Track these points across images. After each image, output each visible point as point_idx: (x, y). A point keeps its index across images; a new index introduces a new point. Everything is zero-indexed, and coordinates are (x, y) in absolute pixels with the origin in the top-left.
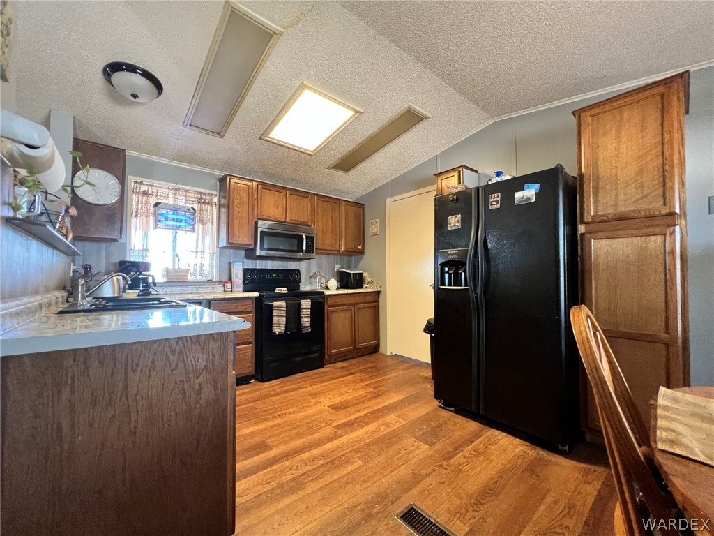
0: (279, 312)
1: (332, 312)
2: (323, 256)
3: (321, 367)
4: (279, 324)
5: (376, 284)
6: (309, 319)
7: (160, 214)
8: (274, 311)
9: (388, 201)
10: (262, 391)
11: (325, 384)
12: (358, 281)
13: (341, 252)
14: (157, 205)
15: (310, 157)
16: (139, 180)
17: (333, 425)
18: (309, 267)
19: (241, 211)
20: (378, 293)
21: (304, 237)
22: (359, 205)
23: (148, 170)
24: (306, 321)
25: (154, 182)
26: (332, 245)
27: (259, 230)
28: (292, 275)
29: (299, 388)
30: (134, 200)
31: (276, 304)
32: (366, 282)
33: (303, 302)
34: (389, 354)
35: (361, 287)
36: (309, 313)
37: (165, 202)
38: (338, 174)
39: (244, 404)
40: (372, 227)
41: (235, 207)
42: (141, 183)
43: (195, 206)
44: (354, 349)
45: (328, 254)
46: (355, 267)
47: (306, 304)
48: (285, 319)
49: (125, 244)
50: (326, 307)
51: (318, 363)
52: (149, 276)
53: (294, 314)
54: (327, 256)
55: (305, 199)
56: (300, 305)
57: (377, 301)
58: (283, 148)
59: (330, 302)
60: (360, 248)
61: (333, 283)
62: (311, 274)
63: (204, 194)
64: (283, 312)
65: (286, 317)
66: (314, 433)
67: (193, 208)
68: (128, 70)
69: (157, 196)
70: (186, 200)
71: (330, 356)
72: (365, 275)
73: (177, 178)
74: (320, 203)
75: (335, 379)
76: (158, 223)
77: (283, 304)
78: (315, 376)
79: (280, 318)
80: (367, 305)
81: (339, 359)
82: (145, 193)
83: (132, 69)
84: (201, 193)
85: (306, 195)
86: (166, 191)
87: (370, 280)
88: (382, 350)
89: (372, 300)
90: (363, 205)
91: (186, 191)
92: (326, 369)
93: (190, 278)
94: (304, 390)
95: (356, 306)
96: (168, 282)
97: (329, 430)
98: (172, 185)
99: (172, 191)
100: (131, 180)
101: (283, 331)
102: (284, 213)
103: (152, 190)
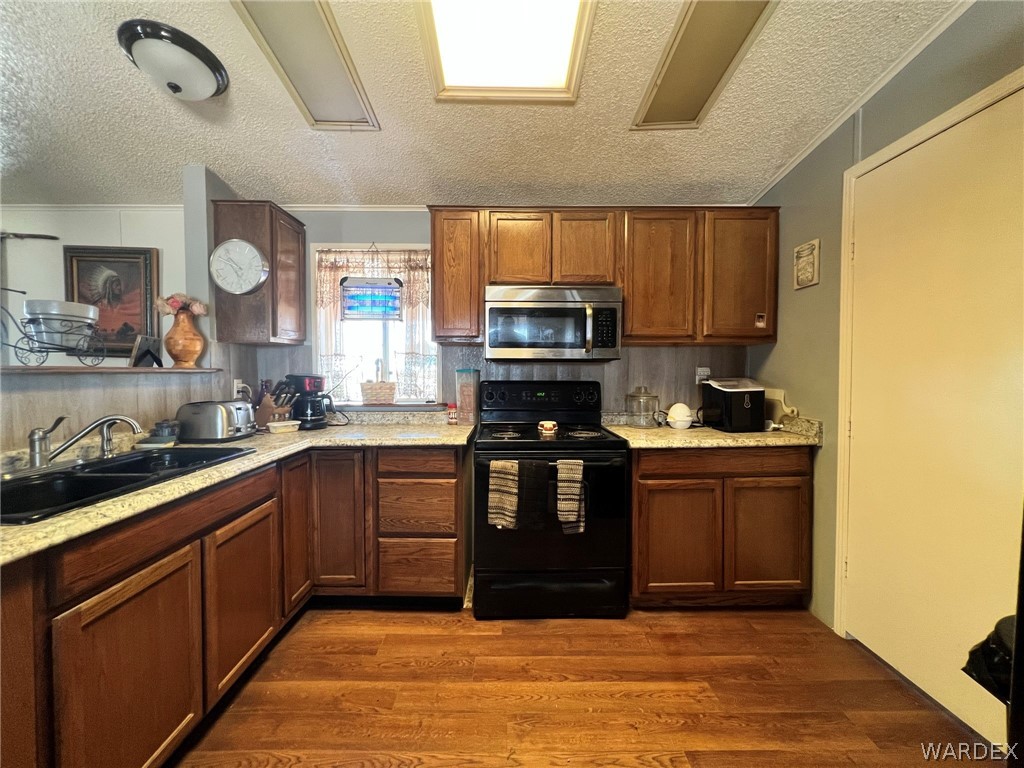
0: (503, 482)
1: (652, 491)
2: (664, 351)
3: (620, 614)
4: (504, 508)
5: (806, 425)
6: (574, 505)
7: (352, 297)
8: (491, 481)
9: (850, 177)
11: (588, 685)
12: (756, 413)
13: (700, 339)
14: (344, 280)
16: (325, 246)
18: (626, 376)
19: (458, 271)
20: (812, 451)
21: (589, 312)
22: (764, 217)
23: (338, 229)
24: (568, 508)
25: (343, 246)
26: (672, 325)
27: (488, 306)
29: (523, 674)
30: (322, 284)
31: (495, 464)
32: (779, 414)
33: (561, 464)
35: (759, 426)
36: (577, 491)
37: (360, 275)
40: (800, 264)
41: (446, 267)
42: (329, 251)
43: (402, 277)
44: (720, 588)
45: (675, 345)
46: (754, 378)
47: (570, 470)
48: (514, 499)
49: (310, 348)
50: (637, 480)
51: (616, 606)
52: (324, 397)
53: (538, 489)
54: (674, 349)
55: (598, 224)
56: (555, 470)
57: (808, 474)
59: (646, 466)
60: (761, 325)
61: (681, 414)
62: (632, 390)
63: (416, 252)
64: (510, 483)
65: (519, 495)
67: (397, 280)
68: (147, 36)
69: (348, 267)
70: (389, 268)
71: (643, 593)
72: (776, 394)
73: (371, 232)
74: (639, 226)
76: (347, 312)
77: (512, 465)
78: (584, 644)
79: (506, 497)
80: (766, 481)
81: (677, 603)
82: (334, 267)
84: (410, 251)
85: (601, 215)
86: (359, 257)
87: (787, 410)
88: (817, 606)
89: (794, 469)
90: (776, 209)
91: (388, 252)
93: (399, 398)
94: (526, 686)
95: (728, 482)
96: (365, 405)
98: (366, 246)
99: (367, 256)
100: (313, 249)
101: (511, 527)
102: (548, 265)
103: (341, 259)
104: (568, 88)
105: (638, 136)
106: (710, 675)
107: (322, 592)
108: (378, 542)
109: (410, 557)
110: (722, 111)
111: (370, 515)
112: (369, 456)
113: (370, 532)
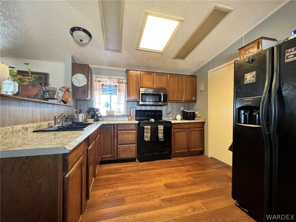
0: (147, 131)
1: (176, 132)
2: (174, 103)
3: (170, 158)
4: (147, 136)
5: (202, 118)
6: (162, 135)
7: (104, 89)
8: (145, 130)
9: (209, 72)
10: (138, 167)
11: (168, 169)
12: (193, 116)
13: (183, 101)
14: (103, 85)
15: (162, 54)
16: (97, 76)
17: (161, 198)
18: (167, 109)
19: (133, 85)
20: (204, 123)
21: (162, 95)
22: (194, 77)
23: (100, 72)
24: (161, 135)
25: (102, 76)
26: (178, 98)
27: (141, 93)
28: (158, 113)
29: (155, 169)
30: (96, 85)
31: (146, 127)
32: (197, 117)
33: (159, 126)
34: (209, 156)
35: (194, 119)
36: (162, 132)
37: (106, 84)
38: (180, 61)
39: (127, 173)
40: (201, 87)
41: (131, 83)
42: (98, 77)
43: (117, 85)
44: (189, 151)
45: (177, 102)
46: (192, 109)
47: (161, 128)
48: (150, 134)
49: (93, 101)
50: (173, 129)
51: (168, 156)
52: (99, 113)
53: (154, 132)
54: (176, 103)
55: (163, 76)
56: (158, 128)
57: (203, 127)
58: (148, 52)
59: (174, 127)
60: (194, 99)
61: (179, 117)
62: (168, 112)
63: (120, 79)
64: (149, 131)
65: (151, 133)
66: (149, 201)
67: (116, 85)
68: (78, 30)
69: (103, 82)
70: (113, 82)
71: (175, 153)
72: (196, 113)
73: (109, 74)
74: (171, 77)
75: (174, 167)
76: (103, 92)
77: (149, 127)
78: (165, 164)
79: (148, 134)
80: (196, 129)
81: (180, 156)
82: (99, 81)
83: (79, 29)
84: (119, 79)
85: (164, 74)
86: (106, 79)
87: (199, 116)
88: (205, 153)
89: (200, 126)
90: (196, 76)
91: (113, 78)
92: (173, 160)
93: (115, 114)
94: (156, 170)
95: (189, 130)
96: (107, 116)
97: (158, 201)
98: (108, 77)
99: (108, 79)
100: (94, 77)
101: (149, 140)
102: (153, 84)
103: (101, 80)
104: (163, 51)
105: (173, 60)
106: (189, 165)
107: (103, 160)
108: (118, 146)
109: (125, 149)
110: (189, 58)
111: (115, 140)
112: (115, 126)
113: (115, 144)
